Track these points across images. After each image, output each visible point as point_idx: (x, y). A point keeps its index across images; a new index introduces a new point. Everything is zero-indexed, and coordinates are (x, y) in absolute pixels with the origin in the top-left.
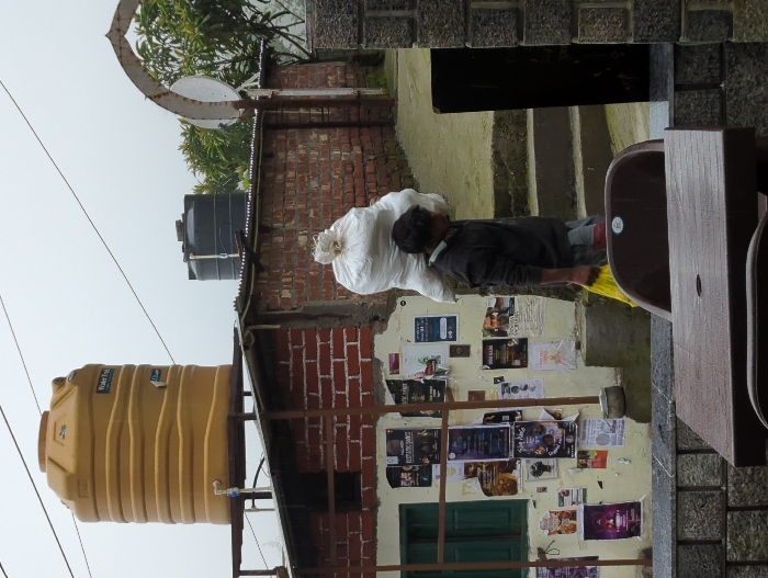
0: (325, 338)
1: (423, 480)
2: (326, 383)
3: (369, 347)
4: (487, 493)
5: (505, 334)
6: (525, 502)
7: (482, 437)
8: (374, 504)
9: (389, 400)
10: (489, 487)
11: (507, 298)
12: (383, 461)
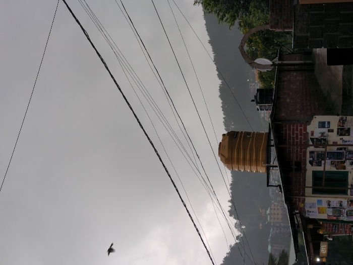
0: (293, 126)
1: (319, 164)
2: (293, 138)
3: (305, 129)
4: (337, 169)
5: (344, 126)
6: (348, 172)
7: (336, 154)
8: (306, 170)
9: (311, 143)
10: (337, 167)
11: (345, 117)
12: (308, 159)
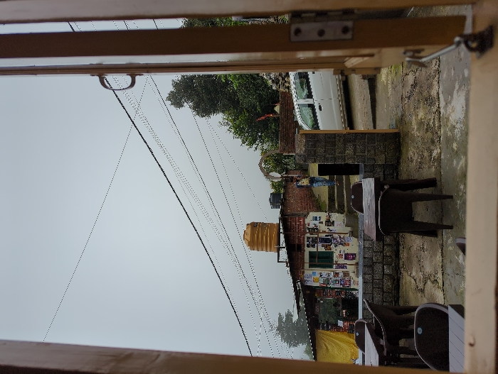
1: (313, 246)
2: (296, 228)
3: (304, 221)
4: (326, 250)
5: (330, 220)
6: (333, 252)
7: (325, 239)
8: (304, 251)
9: (307, 231)
11: (330, 213)
12: (306, 243)
